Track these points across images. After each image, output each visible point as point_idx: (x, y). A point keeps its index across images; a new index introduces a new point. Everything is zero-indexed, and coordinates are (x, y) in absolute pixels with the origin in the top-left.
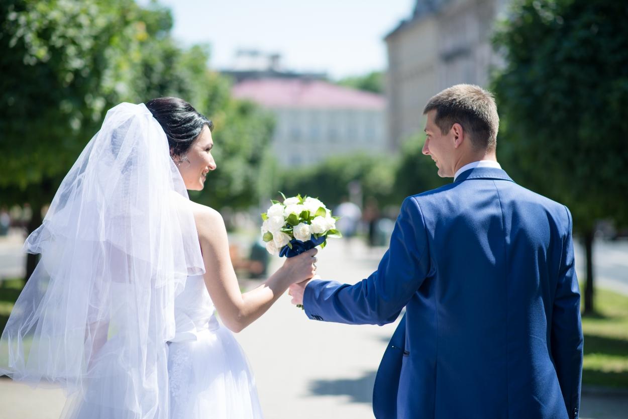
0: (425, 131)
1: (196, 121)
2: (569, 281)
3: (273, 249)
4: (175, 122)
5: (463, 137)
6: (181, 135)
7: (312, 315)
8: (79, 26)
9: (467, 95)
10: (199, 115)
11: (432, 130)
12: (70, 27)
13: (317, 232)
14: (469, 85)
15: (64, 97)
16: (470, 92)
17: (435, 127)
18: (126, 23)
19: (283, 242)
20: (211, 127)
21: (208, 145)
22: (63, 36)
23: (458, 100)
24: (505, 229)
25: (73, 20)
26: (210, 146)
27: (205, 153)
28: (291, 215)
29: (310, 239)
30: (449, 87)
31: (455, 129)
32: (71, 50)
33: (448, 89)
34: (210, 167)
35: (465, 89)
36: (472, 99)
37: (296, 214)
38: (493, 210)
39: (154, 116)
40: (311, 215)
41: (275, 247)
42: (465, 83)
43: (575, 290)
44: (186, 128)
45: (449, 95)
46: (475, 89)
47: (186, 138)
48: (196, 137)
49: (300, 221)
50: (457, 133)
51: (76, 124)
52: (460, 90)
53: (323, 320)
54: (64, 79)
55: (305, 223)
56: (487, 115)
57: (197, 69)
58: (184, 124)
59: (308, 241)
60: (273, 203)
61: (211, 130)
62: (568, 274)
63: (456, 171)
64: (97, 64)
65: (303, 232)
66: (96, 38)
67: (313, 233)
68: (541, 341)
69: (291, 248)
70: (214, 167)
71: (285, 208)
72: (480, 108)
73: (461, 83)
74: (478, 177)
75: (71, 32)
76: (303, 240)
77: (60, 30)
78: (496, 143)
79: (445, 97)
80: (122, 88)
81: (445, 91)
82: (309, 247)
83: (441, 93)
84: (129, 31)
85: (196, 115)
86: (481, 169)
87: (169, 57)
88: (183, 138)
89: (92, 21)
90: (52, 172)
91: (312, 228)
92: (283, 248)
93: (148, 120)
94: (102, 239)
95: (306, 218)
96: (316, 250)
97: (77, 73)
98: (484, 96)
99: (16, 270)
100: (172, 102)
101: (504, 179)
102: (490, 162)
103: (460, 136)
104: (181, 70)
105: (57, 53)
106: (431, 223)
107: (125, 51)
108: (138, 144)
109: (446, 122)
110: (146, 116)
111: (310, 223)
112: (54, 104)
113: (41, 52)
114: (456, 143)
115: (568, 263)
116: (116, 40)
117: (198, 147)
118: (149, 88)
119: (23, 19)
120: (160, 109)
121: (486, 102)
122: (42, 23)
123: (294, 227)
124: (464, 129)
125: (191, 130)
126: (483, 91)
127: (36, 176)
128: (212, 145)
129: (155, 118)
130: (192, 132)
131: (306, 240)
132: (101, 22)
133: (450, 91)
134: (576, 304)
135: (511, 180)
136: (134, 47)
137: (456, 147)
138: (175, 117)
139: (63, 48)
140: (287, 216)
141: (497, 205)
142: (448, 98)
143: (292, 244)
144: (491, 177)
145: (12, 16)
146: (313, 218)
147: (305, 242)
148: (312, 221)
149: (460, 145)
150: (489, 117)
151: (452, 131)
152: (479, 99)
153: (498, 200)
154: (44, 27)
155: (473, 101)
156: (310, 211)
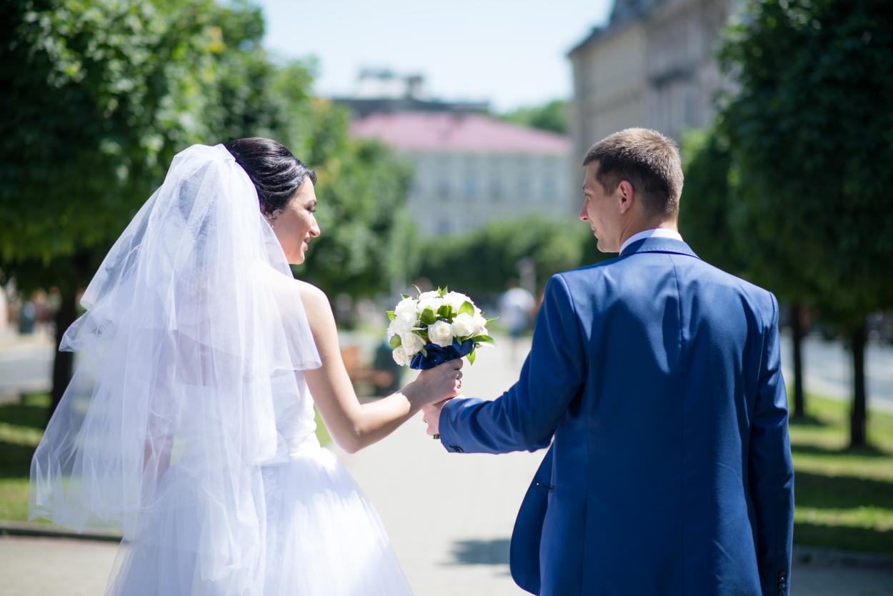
0: (584, 188)
1: (294, 171)
2: (772, 392)
3: (402, 357)
4: (267, 169)
5: (633, 199)
6: (274, 187)
7: (451, 447)
8: (129, 31)
9: (640, 142)
10: (298, 162)
11: (593, 188)
12: (113, 33)
13: (461, 335)
14: (644, 130)
15: (105, 134)
16: (645, 139)
17: (597, 184)
18: (196, 29)
19: (413, 346)
20: (313, 178)
21: (310, 202)
22: (104, 46)
23: (627, 150)
24: (682, 317)
25: (119, 22)
26: (313, 203)
27: (306, 213)
28: (426, 310)
29: (451, 344)
30: (619, 131)
31: (622, 188)
32: (115, 65)
33: (617, 133)
34: (312, 233)
35: (639, 135)
36: (648, 149)
37: (433, 309)
38: (668, 291)
39: (237, 161)
40: (453, 312)
41: (404, 354)
42: (639, 127)
43: (780, 404)
44: (281, 177)
45: (617, 141)
46: (652, 135)
47: (282, 191)
48: (294, 192)
49: (438, 319)
50: (625, 194)
51: (122, 173)
52: (632, 135)
53: (463, 452)
54: (106, 107)
55: (445, 321)
56: (666, 171)
57: (296, 94)
58: (280, 171)
59: (449, 347)
60: (403, 297)
61: (314, 184)
62: (771, 381)
63: (621, 243)
64: (155, 88)
65: (441, 334)
66: (154, 49)
67: (455, 336)
68: (732, 472)
69: (426, 356)
70: (318, 233)
71: (418, 303)
72: (656, 161)
73: (634, 126)
74: (649, 250)
75: (115, 40)
76: (442, 345)
77: (101, 37)
78: (678, 208)
79: (611, 144)
80: (189, 121)
81: (613, 136)
82: (451, 356)
83: (606, 139)
84: (199, 41)
85: (293, 163)
86: (655, 240)
87: (258, 76)
88: (277, 190)
89: (146, 23)
90: (90, 240)
91: (453, 328)
92: (414, 356)
93: (229, 165)
94: (172, 326)
95: (446, 315)
96: (462, 362)
97: (123, 98)
98: (664, 145)
99: (41, 382)
100: (261, 143)
101: (685, 253)
102: (668, 232)
103: (628, 198)
104: (274, 95)
105: (95, 69)
106: (582, 307)
107: (194, 68)
108: (216, 197)
109: (611, 178)
110: (227, 161)
111: (450, 322)
112: (91, 143)
113: (73, 69)
114: (623, 208)
115: (771, 366)
116: (181, 52)
117: (297, 204)
118: (228, 122)
119: (46, 21)
120: (245, 153)
121: (666, 153)
122: (74, 25)
123: (429, 326)
124: (634, 190)
125: (288, 180)
126: (664, 139)
127: (65, 247)
128: (316, 203)
129: (240, 163)
130: (290, 183)
131: (445, 345)
132: (160, 26)
133: (618, 137)
134: (781, 423)
135: (695, 255)
136: (207, 61)
137: (623, 212)
138: (266, 162)
139: (105, 60)
140: (421, 311)
141: (673, 286)
142: (614, 146)
143: (428, 351)
144: (667, 250)
145: (31, 17)
146: (455, 315)
147: (444, 348)
148: (453, 319)
149: (627, 211)
150: (668, 174)
151: (619, 191)
152: (656, 149)
153: (674, 280)
154: (76, 31)
155: (648, 151)
156: (451, 305)
